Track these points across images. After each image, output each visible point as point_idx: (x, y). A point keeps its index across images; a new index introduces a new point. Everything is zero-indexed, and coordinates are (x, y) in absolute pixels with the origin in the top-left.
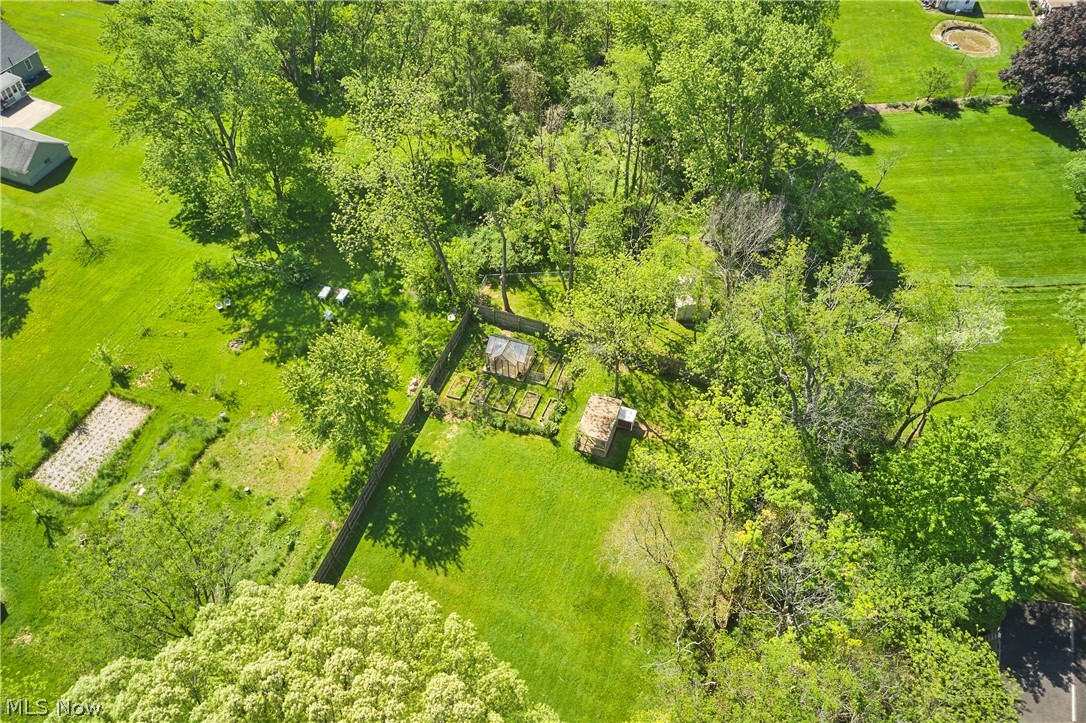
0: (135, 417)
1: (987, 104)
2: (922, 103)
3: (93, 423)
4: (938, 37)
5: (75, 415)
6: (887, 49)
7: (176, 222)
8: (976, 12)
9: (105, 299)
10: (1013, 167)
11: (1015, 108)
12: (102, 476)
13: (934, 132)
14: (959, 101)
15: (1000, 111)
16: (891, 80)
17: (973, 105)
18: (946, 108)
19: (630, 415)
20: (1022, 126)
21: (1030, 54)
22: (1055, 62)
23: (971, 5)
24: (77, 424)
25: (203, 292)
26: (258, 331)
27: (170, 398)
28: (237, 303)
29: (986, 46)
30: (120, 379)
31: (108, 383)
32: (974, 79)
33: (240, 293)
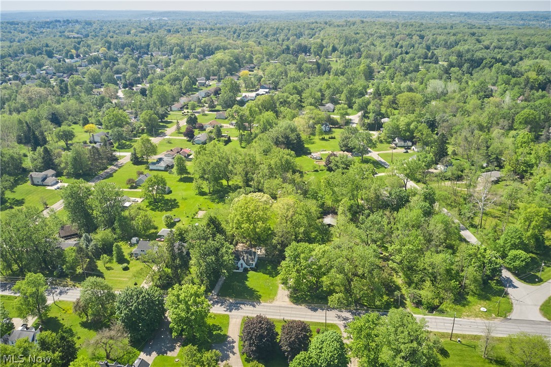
1: (323, 170)
2: (313, 171)
3: (199, 213)
4: (315, 163)
6: (306, 165)
7: (196, 194)
8: (321, 159)
9: (191, 203)
11: (327, 170)
13: (314, 174)
14: (319, 170)
15: (325, 171)
16: (307, 168)
17: (321, 170)
18: (317, 171)
20: (328, 172)
21: (326, 161)
22: (330, 162)
24: (197, 213)
25: (207, 200)
26: (218, 203)
27: (209, 210)
28: (213, 201)
29: (323, 163)
30: (200, 209)
31: (198, 210)
32: (320, 166)
33: (213, 200)
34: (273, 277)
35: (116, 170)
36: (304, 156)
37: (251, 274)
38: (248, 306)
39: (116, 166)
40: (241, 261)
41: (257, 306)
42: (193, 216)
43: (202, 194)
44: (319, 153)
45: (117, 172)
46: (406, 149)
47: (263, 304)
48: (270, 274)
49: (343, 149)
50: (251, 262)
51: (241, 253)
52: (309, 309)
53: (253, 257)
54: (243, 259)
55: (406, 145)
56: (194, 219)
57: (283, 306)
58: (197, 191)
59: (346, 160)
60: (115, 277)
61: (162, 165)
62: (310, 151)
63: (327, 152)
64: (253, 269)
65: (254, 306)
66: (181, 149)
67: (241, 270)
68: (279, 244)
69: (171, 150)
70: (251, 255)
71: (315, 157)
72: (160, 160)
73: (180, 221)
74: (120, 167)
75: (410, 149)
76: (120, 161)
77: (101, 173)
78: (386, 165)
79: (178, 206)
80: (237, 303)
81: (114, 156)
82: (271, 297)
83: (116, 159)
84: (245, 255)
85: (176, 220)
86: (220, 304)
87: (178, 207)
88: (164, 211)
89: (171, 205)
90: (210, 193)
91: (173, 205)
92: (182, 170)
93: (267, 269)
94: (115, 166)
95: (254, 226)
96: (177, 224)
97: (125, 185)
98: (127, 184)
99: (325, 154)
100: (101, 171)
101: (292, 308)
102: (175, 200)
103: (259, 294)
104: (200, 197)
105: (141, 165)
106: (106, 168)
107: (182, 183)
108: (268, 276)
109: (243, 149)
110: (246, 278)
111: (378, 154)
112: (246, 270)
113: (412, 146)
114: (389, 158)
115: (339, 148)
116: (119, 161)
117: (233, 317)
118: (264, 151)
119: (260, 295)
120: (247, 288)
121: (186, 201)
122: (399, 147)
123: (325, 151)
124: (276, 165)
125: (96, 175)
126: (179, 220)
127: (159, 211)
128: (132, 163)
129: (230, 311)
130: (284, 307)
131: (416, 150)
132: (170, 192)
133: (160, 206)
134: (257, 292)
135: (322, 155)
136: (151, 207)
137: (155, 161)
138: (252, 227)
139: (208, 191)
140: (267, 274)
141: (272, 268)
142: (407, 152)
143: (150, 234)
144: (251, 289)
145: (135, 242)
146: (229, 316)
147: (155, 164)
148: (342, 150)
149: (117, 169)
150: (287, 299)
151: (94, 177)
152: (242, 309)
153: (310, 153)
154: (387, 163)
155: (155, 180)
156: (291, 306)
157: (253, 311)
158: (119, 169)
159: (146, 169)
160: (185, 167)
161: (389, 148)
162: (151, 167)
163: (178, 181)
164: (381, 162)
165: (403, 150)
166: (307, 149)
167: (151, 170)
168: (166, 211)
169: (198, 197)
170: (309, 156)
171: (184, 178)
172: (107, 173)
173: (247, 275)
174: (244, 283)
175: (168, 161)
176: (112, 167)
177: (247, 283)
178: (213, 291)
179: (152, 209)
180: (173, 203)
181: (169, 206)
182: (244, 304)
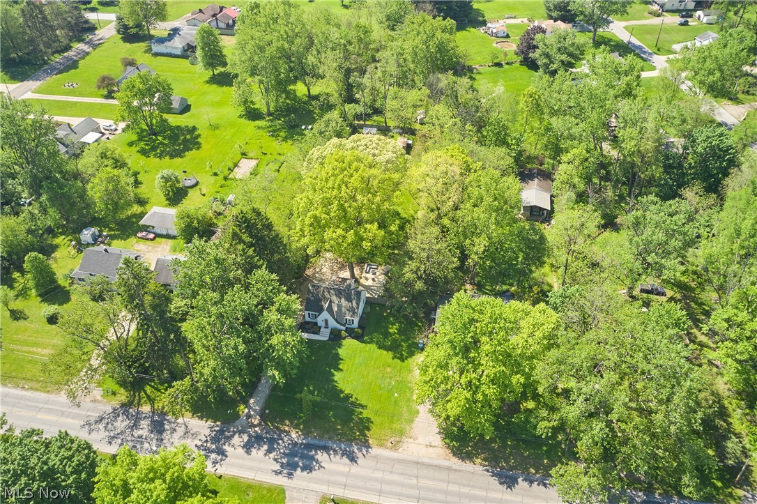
0: (253, 163)
1: (512, 63)
2: (490, 64)
3: (240, 164)
4: (495, 45)
5: (234, 163)
6: (477, 50)
7: (241, 116)
8: (508, 36)
9: (227, 137)
10: (521, 79)
11: (522, 63)
12: (251, 174)
13: (495, 72)
14: (503, 63)
15: (517, 65)
16: (479, 58)
17: (507, 64)
18: (499, 65)
19: (410, 142)
20: (525, 68)
21: (522, 44)
22: (529, 45)
23: (505, 34)
24: (236, 165)
25: (261, 132)
26: (285, 139)
27: (263, 156)
28: (274, 134)
29: (512, 47)
30: (244, 155)
31: (240, 156)
32: (506, 55)
33: (274, 131)
34: (403, 360)
35: (88, 53)
36: (472, 30)
37: (349, 347)
38: (338, 457)
39: (89, 43)
40: (325, 315)
41: (361, 460)
42: (227, 172)
43: (253, 115)
44: (501, 22)
45: (87, 58)
46: (683, 17)
47: (375, 451)
48: (394, 348)
49: (555, 14)
50: (348, 318)
51: (326, 294)
52: (494, 475)
53: (354, 303)
54: (330, 310)
55: (682, 8)
56: (228, 182)
57: (426, 460)
58: (241, 109)
59: (573, 44)
60: (25, 343)
61: (177, 44)
62: (483, 16)
63: (518, 21)
64: (352, 333)
65: (353, 459)
66: (222, 9)
67: (324, 336)
68: (420, 278)
69: (201, 11)
70: (349, 299)
71: (494, 31)
72: (175, 31)
73: (197, 184)
74: (95, 47)
75: (691, 16)
76: (100, 33)
77: (58, 58)
78: (645, 52)
79: (198, 146)
80: (309, 447)
81: (87, 22)
82: (396, 426)
83: (92, 29)
84: (334, 298)
85: (188, 183)
86: (266, 447)
87: (198, 148)
88: (167, 158)
89: (185, 141)
90: (270, 114)
91: (188, 140)
92: (215, 57)
93: (387, 334)
94: (86, 43)
95: (356, 234)
96: (191, 192)
97: (94, 89)
98: (99, 88)
99: (515, 26)
100: (56, 55)
101: (449, 469)
102: (194, 128)
103: (366, 413)
104: (247, 122)
105: (138, 42)
106: (68, 48)
107: (215, 86)
108: (390, 354)
109: (345, 11)
110: (335, 362)
111: (626, 28)
112: (336, 337)
113: (695, 10)
114: (648, 37)
115: (544, 11)
116: (97, 32)
117: (295, 494)
118: (388, 18)
119: (368, 420)
120: (335, 393)
121: (217, 132)
122: (668, 11)
123: (515, 17)
124: (416, 54)
125: (45, 63)
126: (193, 182)
127: (155, 156)
128: (122, 38)
129: (290, 475)
130: (429, 466)
131: (705, 20)
132: (186, 109)
133: (161, 143)
134: (363, 407)
135: (509, 26)
136: (142, 144)
137: (165, 34)
138: (351, 236)
139: (264, 110)
140: (388, 349)
141: (400, 331)
142: (685, 24)
143: (128, 218)
144: (348, 397)
145: (90, 240)
146: (283, 491)
147: (163, 42)
148: (551, 18)
149: (90, 49)
150: (438, 440)
151: (39, 68)
152: (321, 467)
153: (484, 23)
154: (647, 49)
155: (141, 86)
156: (447, 463)
157: (347, 475)
158: (94, 49)
159: (146, 52)
160: (221, 52)
161: (646, 14)
162: (156, 48)
163: (207, 82)
164: (634, 45)
165: (676, 19)
166: (478, 12)
167: (156, 55)
168: (172, 157)
169: (244, 121)
170: (482, 30)
171: (221, 74)
172: (69, 59)
173: (340, 351)
174: (329, 378)
175: (191, 35)
176: (81, 46)
177: (338, 376)
178: (252, 401)
179: (143, 152)
180: (188, 137)
181: (179, 145)
182: (326, 449)
